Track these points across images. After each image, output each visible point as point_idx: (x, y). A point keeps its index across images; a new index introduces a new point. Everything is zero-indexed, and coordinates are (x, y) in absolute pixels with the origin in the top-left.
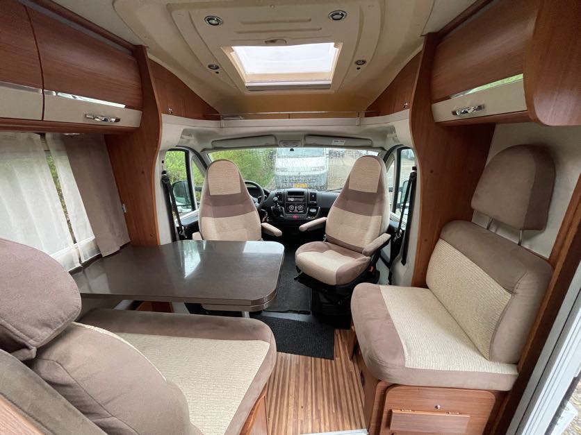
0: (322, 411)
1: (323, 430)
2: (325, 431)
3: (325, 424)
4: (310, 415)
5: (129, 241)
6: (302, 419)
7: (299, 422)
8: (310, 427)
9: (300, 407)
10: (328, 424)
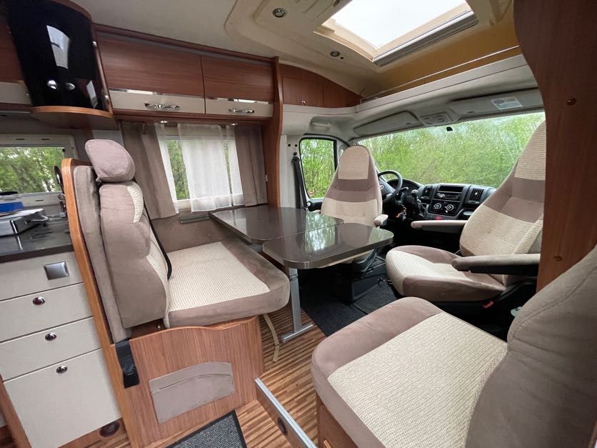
0: (306, 403)
1: (292, 412)
2: (292, 415)
3: (297, 412)
4: (296, 394)
5: (266, 202)
6: (288, 391)
7: (284, 390)
8: (286, 401)
9: (295, 384)
10: (300, 414)
